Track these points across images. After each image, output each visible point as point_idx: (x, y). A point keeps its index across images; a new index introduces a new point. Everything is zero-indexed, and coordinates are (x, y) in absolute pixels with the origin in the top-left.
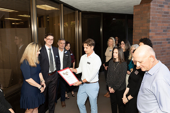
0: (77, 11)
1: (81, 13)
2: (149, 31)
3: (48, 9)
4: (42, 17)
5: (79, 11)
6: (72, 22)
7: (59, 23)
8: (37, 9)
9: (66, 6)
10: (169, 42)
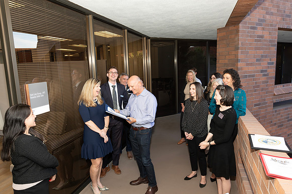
0: (145, 38)
1: (149, 40)
2: (238, 61)
3: (108, 37)
4: (102, 46)
6: (139, 52)
7: (122, 53)
8: (95, 37)
9: (131, 31)
10: (264, 75)
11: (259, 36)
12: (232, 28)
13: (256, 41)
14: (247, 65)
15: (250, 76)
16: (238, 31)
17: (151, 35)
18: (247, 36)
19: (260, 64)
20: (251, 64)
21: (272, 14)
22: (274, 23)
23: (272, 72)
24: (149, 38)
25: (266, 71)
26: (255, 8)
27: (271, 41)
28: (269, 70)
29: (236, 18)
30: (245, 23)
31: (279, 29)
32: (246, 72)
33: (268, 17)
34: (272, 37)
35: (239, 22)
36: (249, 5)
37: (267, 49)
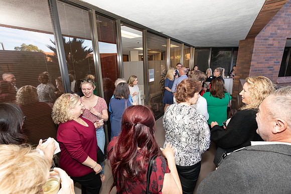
2: (251, 60)
10: (271, 70)
11: (269, 45)
12: (249, 40)
13: (267, 48)
14: (258, 63)
15: (258, 70)
17: (196, 46)
18: (260, 45)
19: (268, 63)
20: (261, 63)
21: (283, 29)
22: (284, 35)
24: (194, 47)
25: (272, 67)
27: (278, 48)
28: (275, 67)
29: (253, 34)
31: (287, 39)
32: (256, 68)
33: (279, 31)
35: (255, 36)
37: (275, 53)
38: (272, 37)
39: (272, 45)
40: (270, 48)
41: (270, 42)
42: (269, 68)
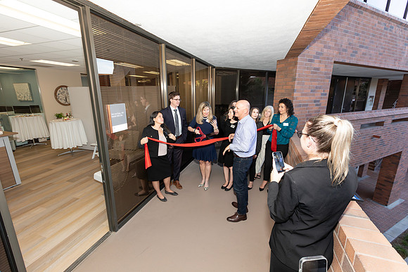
0: (211, 67)
1: (214, 69)
2: (294, 91)
3: (177, 65)
4: (171, 73)
5: (213, 67)
6: (204, 80)
7: (190, 81)
8: (167, 64)
9: (198, 60)
10: (317, 105)
11: (315, 69)
12: (290, 60)
13: (312, 73)
14: (302, 95)
15: (304, 105)
16: (296, 63)
17: (216, 65)
18: (305, 68)
19: (314, 95)
20: (306, 95)
21: (330, 48)
22: (330, 57)
23: (324, 102)
24: (214, 67)
25: (319, 101)
26: (315, 42)
27: (326, 74)
28: (322, 100)
29: (296, 50)
30: (304, 56)
31: (335, 62)
32: (300, 102)
33: (325, 50)
34: (327, 70)
35: (298, 55)
36: (309, 38)
37: (321, 81)
38: (318, 58)
39: (318, 69)
40: (316, 73)
41: (316, 65)
42: (315, 101)
